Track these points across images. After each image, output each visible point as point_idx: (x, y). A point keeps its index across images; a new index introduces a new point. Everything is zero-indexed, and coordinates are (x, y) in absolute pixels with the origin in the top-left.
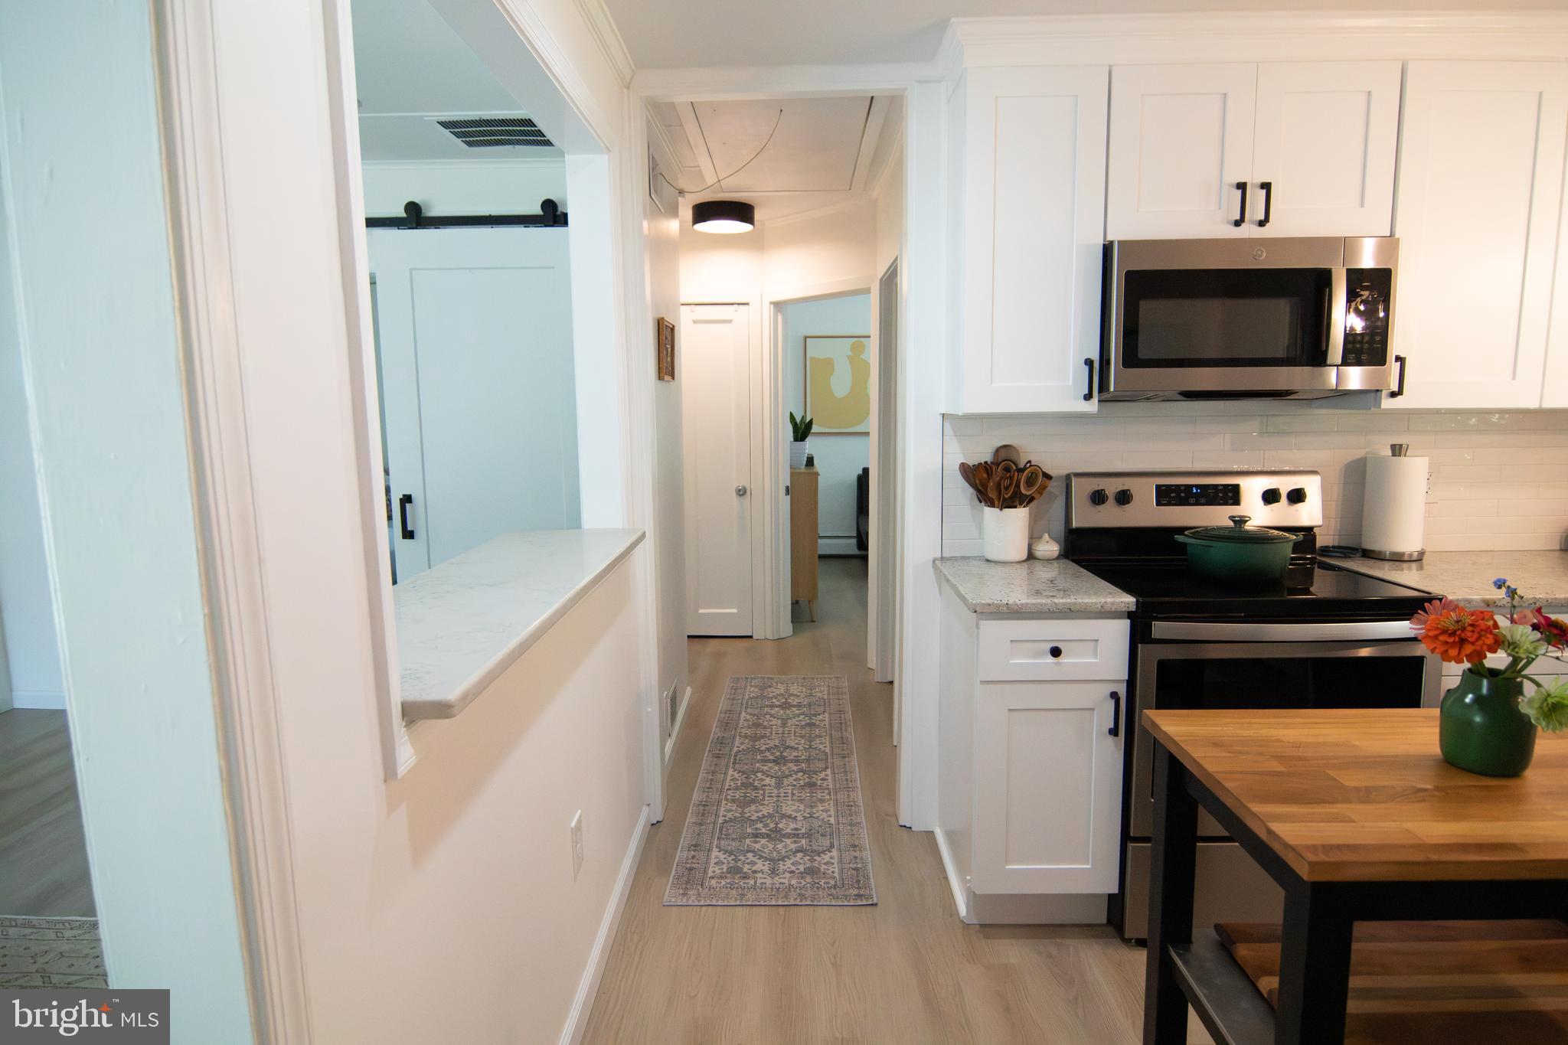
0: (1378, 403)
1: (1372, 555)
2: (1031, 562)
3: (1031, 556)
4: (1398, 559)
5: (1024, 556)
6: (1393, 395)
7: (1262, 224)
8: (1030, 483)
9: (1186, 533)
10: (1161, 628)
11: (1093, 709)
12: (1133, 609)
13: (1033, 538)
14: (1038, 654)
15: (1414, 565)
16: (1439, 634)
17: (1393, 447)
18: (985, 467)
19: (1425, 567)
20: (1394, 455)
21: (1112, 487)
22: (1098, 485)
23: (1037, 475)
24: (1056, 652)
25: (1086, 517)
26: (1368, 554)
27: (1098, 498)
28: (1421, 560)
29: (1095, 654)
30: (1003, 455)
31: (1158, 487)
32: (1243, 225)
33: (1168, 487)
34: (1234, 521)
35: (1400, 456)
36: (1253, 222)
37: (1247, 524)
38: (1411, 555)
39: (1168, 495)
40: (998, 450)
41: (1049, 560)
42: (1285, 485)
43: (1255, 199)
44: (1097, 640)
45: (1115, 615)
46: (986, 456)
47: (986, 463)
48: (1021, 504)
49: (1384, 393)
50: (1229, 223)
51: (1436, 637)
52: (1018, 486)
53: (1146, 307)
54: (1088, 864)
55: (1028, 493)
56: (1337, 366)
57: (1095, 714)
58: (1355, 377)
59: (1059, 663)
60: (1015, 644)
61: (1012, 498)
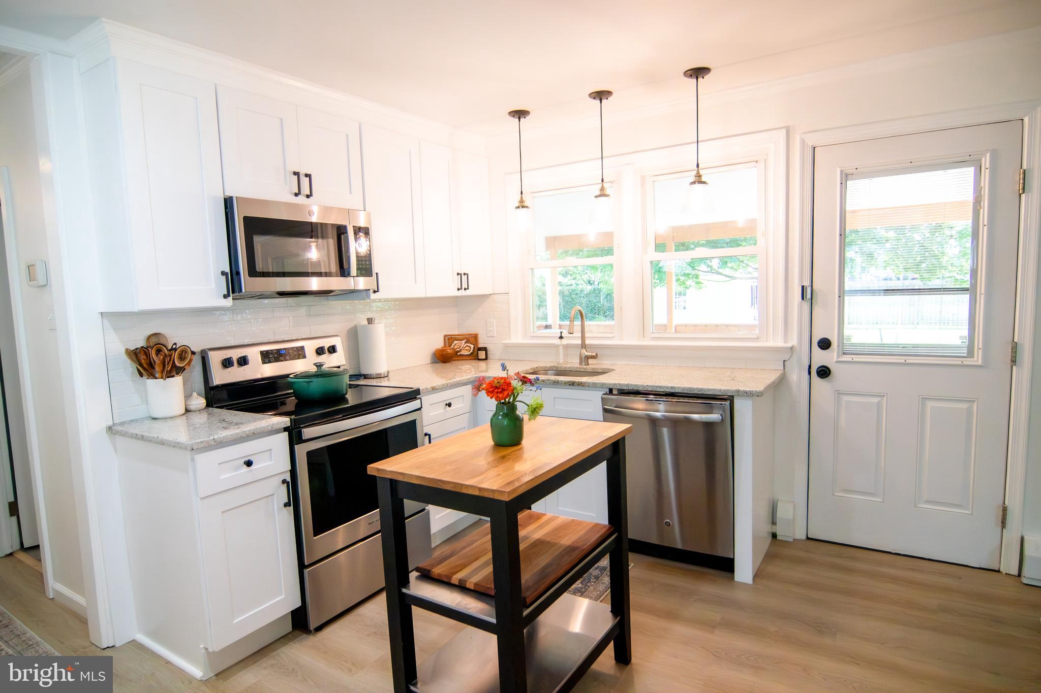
0: (369, 297)
1: (369, 377)
2: (189, 414)
3: (187, 411)
4: (379, 377)
5: (184, 411)
6: (375, 292)
7: (308, 196)
8: (182, 358)
9: (290, 376)
10: (308, 432)
11: (273, 494)
12: (289, 425)
13: (188, 397)
14: (237, 468)
15: (386, 379)
16: (495, 389)
17: (368, 319)
18: (145, 350)
19: (390, 379)
20: (369, 324)
21: (235, 354)
22: (226, 355)
23: (186, 352)
24: (249, 464)
25: (220, 377)
26: (366, 377)
27: (227, 363)
28: (388, 376)
29: (271, 460)
30: (154, 340)
31: (262, 353)
32: (299, 196)
33: (267, 352)
34: (316, 366)
35: (372, 324)
36: (304, 195)
37: (324, 366)
38: (384, 374)
39: (267, 357)
40: (149, 337)
41: (200, 411)
42: (326, 343)
43: (305, 181)
44: (271, 450)
45: (277, 431)
46: (140, 343)
47: (142, 347)
48: (177, 374)
49: (371, 291)
50: (292, 194)
51: (493, 391)
52: (174, 362)
53: (258, 240)
54: (283, 595)
55: (182, 365)
56: (353, 277)
57: (275, 497)
58: (362, 283)
59: (251, 470)
60: (222, 465)
61: (171, 371)
